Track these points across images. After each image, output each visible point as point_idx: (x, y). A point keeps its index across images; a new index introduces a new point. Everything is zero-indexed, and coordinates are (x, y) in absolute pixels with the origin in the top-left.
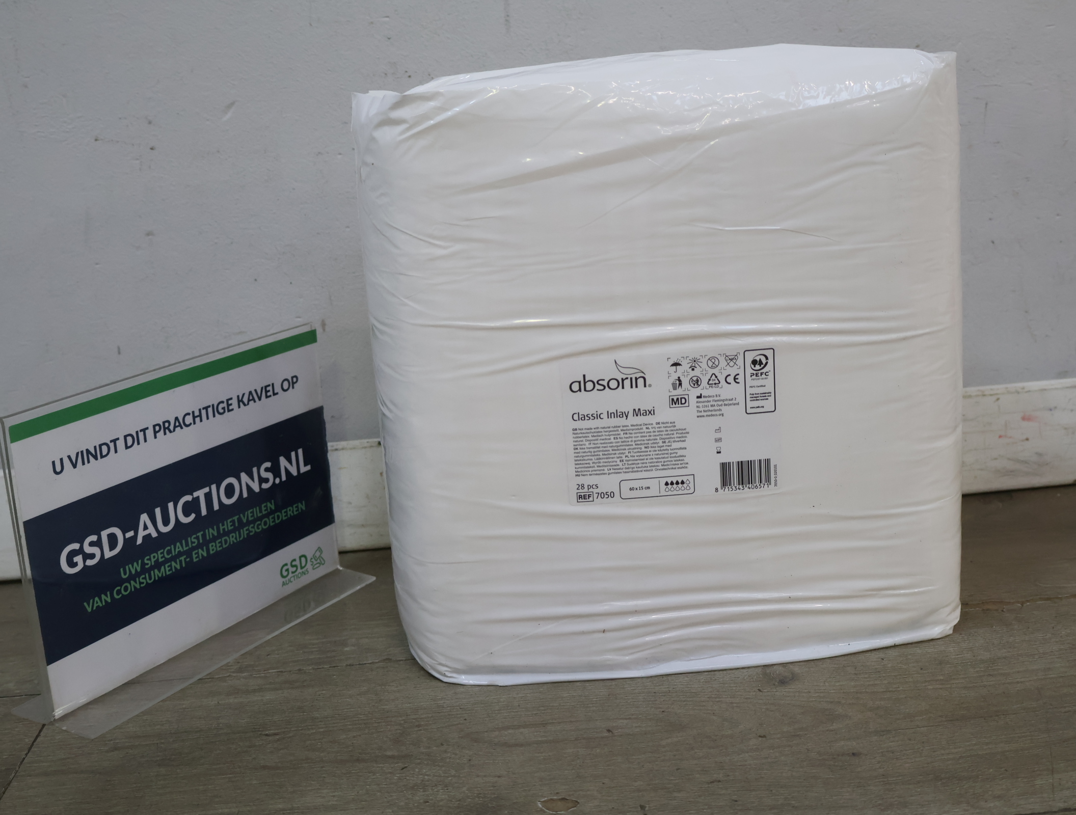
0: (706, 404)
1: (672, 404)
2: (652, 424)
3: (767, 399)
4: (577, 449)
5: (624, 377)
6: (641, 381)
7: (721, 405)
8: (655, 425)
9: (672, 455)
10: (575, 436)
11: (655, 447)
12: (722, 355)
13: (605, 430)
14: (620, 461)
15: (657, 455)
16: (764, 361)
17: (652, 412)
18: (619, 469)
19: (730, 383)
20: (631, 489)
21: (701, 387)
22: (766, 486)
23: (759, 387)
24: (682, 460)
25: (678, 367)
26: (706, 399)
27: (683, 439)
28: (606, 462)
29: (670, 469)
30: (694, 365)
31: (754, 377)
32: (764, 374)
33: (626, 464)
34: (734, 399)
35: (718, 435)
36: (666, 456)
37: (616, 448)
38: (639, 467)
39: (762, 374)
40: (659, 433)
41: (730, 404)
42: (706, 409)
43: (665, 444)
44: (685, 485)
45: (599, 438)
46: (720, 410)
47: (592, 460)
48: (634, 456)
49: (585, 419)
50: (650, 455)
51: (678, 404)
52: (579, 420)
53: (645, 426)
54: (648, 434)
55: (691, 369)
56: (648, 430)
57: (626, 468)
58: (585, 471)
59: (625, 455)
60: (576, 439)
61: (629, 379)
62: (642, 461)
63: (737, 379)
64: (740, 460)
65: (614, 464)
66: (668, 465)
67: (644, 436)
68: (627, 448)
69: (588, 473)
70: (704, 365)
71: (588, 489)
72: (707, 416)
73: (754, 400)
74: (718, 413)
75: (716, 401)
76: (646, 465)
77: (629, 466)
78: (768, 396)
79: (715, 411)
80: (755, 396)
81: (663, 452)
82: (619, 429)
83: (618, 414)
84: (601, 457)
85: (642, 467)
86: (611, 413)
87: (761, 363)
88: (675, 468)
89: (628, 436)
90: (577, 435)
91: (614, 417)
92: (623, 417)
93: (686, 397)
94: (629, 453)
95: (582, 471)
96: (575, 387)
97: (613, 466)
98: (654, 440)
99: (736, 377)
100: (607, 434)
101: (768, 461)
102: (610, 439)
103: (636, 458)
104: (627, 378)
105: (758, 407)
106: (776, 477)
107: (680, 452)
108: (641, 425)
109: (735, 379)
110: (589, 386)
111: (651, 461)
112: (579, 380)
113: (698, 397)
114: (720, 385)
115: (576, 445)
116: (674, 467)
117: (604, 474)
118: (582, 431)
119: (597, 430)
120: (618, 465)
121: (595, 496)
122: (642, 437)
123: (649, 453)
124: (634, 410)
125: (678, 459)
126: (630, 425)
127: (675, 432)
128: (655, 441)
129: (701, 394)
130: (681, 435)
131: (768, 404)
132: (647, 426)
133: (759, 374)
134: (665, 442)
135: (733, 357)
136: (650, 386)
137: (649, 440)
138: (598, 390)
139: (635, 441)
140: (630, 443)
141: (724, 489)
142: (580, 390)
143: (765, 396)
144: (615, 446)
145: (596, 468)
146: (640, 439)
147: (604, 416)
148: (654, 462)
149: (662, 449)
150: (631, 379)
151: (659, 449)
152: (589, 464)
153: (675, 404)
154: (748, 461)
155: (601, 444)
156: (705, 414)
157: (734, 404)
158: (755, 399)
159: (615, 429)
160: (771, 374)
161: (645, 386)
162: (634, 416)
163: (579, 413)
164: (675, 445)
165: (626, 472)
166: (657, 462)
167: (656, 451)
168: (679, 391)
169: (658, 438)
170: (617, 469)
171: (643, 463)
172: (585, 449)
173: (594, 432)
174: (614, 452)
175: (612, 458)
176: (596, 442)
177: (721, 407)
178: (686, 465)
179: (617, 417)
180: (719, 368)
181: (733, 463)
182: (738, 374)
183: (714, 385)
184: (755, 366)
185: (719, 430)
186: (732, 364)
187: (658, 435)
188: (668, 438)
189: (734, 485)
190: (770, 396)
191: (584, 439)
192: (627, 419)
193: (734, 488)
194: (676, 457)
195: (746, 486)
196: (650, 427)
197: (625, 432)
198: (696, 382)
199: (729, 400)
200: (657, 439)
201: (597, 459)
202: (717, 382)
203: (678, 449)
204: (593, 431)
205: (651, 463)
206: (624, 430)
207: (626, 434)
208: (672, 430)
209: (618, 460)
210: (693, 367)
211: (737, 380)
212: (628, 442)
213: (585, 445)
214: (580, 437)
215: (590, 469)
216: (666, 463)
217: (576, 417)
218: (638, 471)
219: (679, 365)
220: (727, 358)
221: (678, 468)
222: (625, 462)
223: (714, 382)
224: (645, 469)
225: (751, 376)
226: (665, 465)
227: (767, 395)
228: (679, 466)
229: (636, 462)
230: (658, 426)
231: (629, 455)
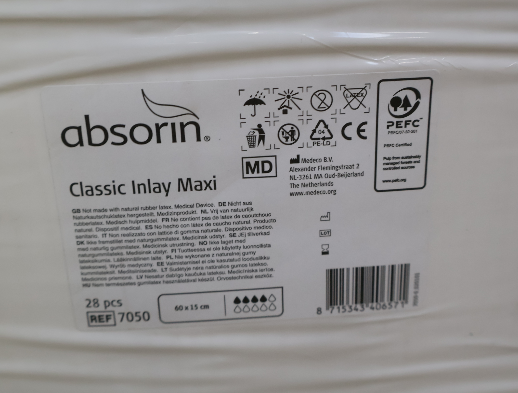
0: (306, 173)
1: (248, 173)
2: (212, 205)
3: (413, 167)
4: (82, 243)
5: (161, 121)
6: (190, 130)
7: (333, 176)
8: (216, 207)
9: (246, 257)
10: (77, 221)
11: (218, 243)
12: (339, 87)
13: (130, 213)
14: (158, 264)
15: (221, 255)
16: (413, 101)
17: (212, 185)
18: (157, 277)
19: (350, 139)
20: (177, 308)
21: (298, 143)
22: (400, 305)
23: (400, 145)
24: (263, 264)
25: (258, 106)
26: (306, 165)
27: (266, 231)
28: (133, 266)
29: (242, 278)
30: (286, 104)
31: (393, 128)
32: (411, 123)
33: (168, 270)
34: (356, 166)
35: (325, 226)
36: (236, 257)
37: (149, 243)
38: (190, 275)
39: (407, 123)
40: (223, 221)
41: (349, 175)
42: (306, 181)
43: (234, 239)
44: (267, 303)
45: (120, 226)
46: (331, 184)
47: (109, 261)
48: (181, 257)
49: (92, 194)
50: (208, 256)
51: (258, 172)
52: (83, 195)
53: (200, 209)
54: (205, 222)
55: (281, 110)
56: (205, 215)
57: (168, 276)
58: (98, 279)
59: (165, 255)
60: (79, 228)
61: (169, 126)
62: (195, 266)
63: (364, 131)
64: (360, 265)
65: (148, 268)
66: (239, 272)
67: (199, 225)
68: (169, 243)
69: (104, 282)
70: (305, 105)
71: (106, 307)
72: (307, 193)
73: (390, 169)
74: (326, 188)
75: (323, 168)
76: (202, 271)
77: (174, 273)
78: (415, 162)
79: (323, 185)
80: (392, 161)
81: (231, 251)
82: (155, 212)
83: (152, 187)
84: (125, 256)
85: (195, 274)
86: (139, 185)
87: (406, 103)
88: (251, 277)
89: (170, 223)
90: (81, 221)
91: (145, 192)
92: (160, 191)
93: (272, 160)
94: (172, 251)
95: (92, 279)
96: (73, 137)
97: (145, 271)
98: (216, 231)
99: (362, 128)
100: (134, 219)
101: (406, 268)
102: (138, 228)
103: (185, 260)
104: (165, 124)
105: (397, 180)
106: (416, 293)
107: (260, 252)
108: (192, 206)
109: (359, 131)
110: (98, 136)
111: (211, 264)
112: (78, 125)
113: (292, 161)
114: (332, 141)
115: (81, 237)
116: (249, 274)
117: (131, 284)
118: (90, 214)
119: (116, 213)
120: (155, 271)
121: (119, 317)
122: (194, 225)
123: (206, 252)
124: (180, 180)
125: (256, 262)
126: (173, 206)
127: (252, 219)
128: (217, 234)
129: (298, 156)
130: (262, 225)
131: (415, 176)
132: (203, 208)
133: (403, 124)
134: (234, 235)
135: (358, 91)
136: (207, 139)
137: (206, 231)
138: (113, 143)
139: (183, 233)
140: (174, 236)
141: (330, 309)
142: (81, 143)
143: (410, 162)
144: (148, 240)
145: (117, 275)
146: (191, 228)
147: (128, 189)
148: (216, 267)
149: (229, 245)
150: (173, 125)
151: (224, 245)
152: (104, 267)
153: (253, 172)
154: (373, 268)
155: (124, 235)
156: (305, 190)
157: (356, 175)
158: (392, 166)
159: (148, 212)
160: (423, 124)
161: (199, 139)
162: (179, 190)
163: (81, 183)
164: (251, 241)
165: (168, 282)
166: (220, 267)
167: (219, 249)
168: (260, 150)
169: (222, 228)
170: (153, 277)
171: (197, 268)
172: (95, 243)
173: (111, 217)
174: (147, 250)
175: (144, 259)
176: (114, 232)
177: (332, 180)
178: (270, 273)
179: (150, 192)
180: (332, 110)
181: (348, 270)
182: (365, 123)
183: (321, 141)
184: (396, 110)
185: (327, 217)
186: (355, 104)
187: (222, 224)
188: (240, 229)
189: (348, 302)
190: (418, 162)
191: (94, 227)
192: (167, 195)
193: (347, 308)
194: (252, 259)
195: (367, 306)
196: (208, 209)
197: (165, 217)
198: (291, 135)
199: (348, 167)
200: (220, 230)
201: (118, 260)
202: (327, 135)
203: (256, 247)
204: (108, 213)
205: (210, 268)
206: (163, 214)
207: (167, 220)
208: (247, 216)
209: (155, 262)
210: (285, 108)
211: (362, 134)
212: (171, 233)
213: (95, 236)
214: (87, 224)
215: (108, 276)
216: (235, 269)
217: (77, 189)
218: (188, 281)
219: (261, 102)
220: (346, 92)
221: (256, 277)
222: (166, 266)
223: (322, 136)
224: (200, 277)
225: (388, 127)
226: (234, 272)
227: (413, 160)
228: (259, 273)
229: (185, 266)
230: (223, 208)
231: (173, 256)
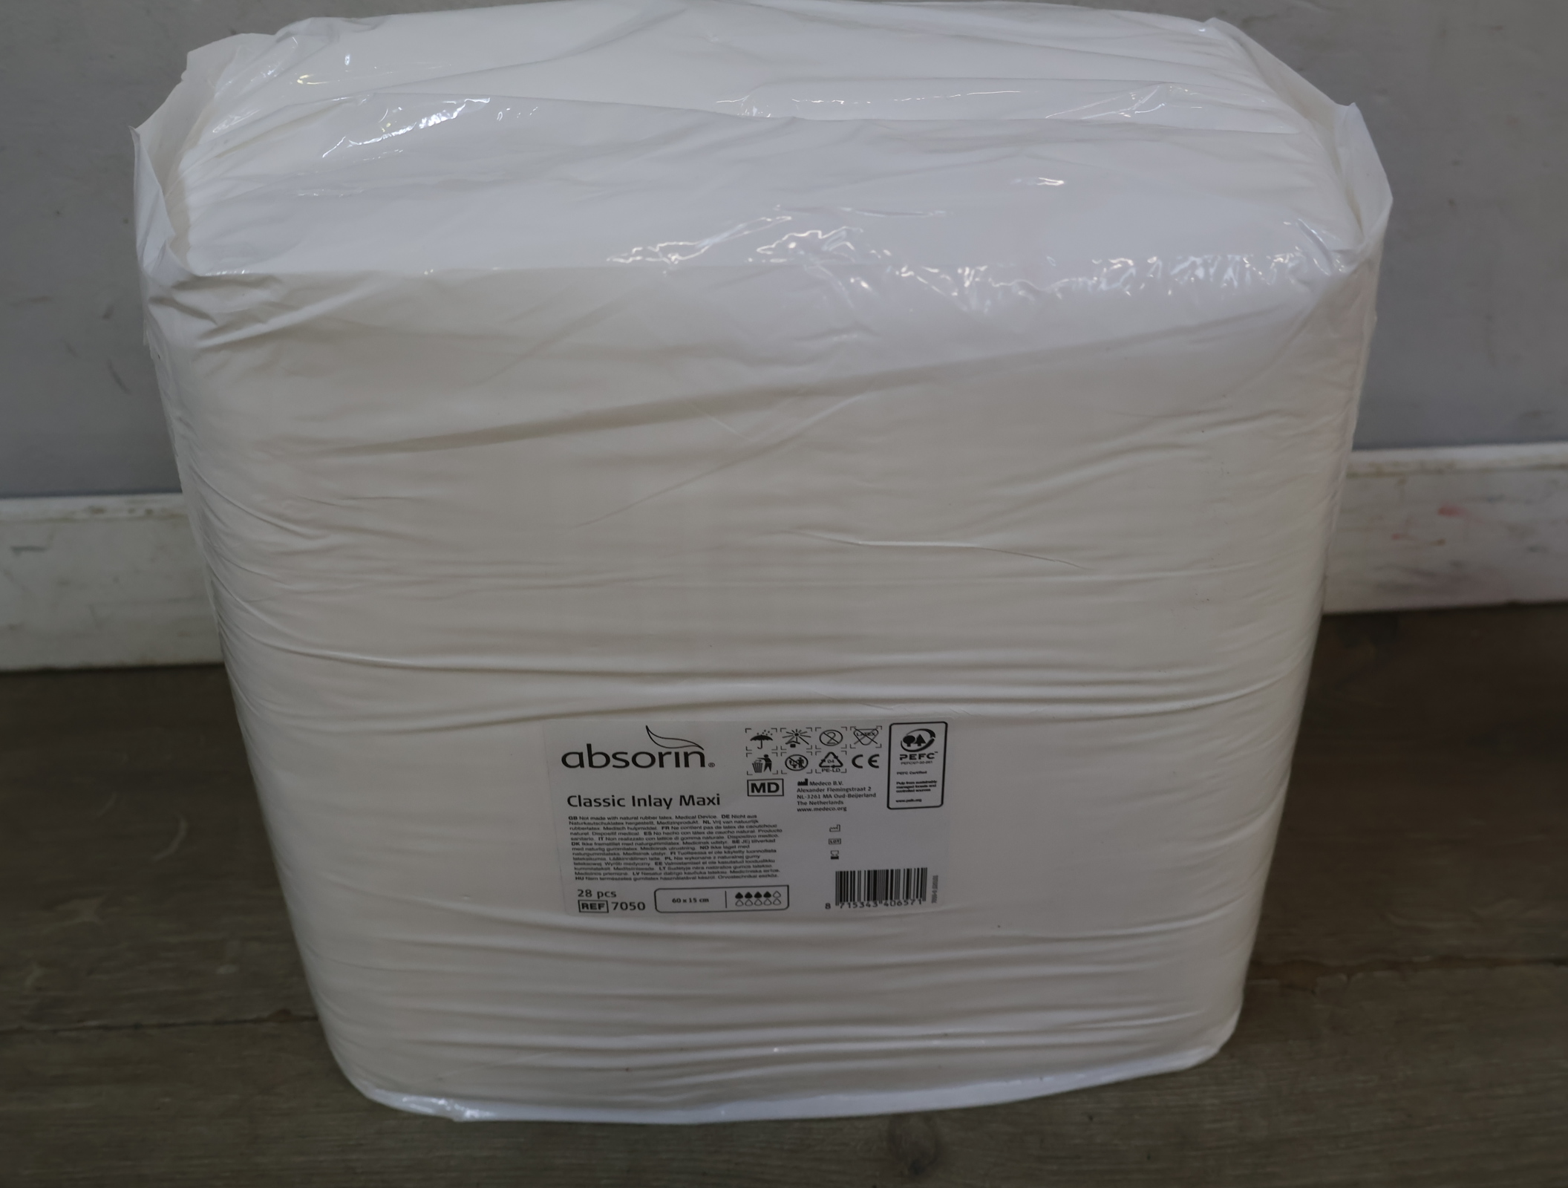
0: (814, 793)
1: (753, 791)
2: (715, 817)
3: (929, 790)
4: (577, 844)
5: (664, 751)
6: (695, 760)
7: (844, 796)
8: (719, 818)
9: (749, 859)
10: (574, 826)
11: (720, 848)
12: (849, 729)
13: (628, 821)
14: (656, 864)
15: (723, 858)
16: (927, 737)
17: (715, 801)
18: (654, 874)
19: (861, 767)
20: (674, 901)
21: (808, 769)
22: (917, 902)
23: (914, 773)
24: (767, 866)
25: (765, 742)
26: (815, 787)
27: (772, 839)
28: (630, 864)
29: (745, 877)
30: (795, 740)
31: (908, 760)
32: (925, 756)
33: (666, 869)
34: (867, 789)
35: (835, 835)
36: (739, 860)
37: (648, 846)
38: (689, 873)
39: (920, 756)
40: (727, 830)
41: (860, 796)
42: (815, 800)
43: (737, 845)
44: (772, 899)
45: (618, 832)
46: (841, 802)
47: (605, 859)
48: (681, 859)
49: (591, 805)
50: (710, 858)
51: (764, 791)
52: (580, 805)
53: (702, 819)
54: (707, 831)
55: (789, 745)
56: (707, 825)
57: (666, 874)
58: (592, 874)
59: (664, 856)
60: (574, 831)
61: (673, 755)
62: (696, 866)
63: (876, 761)
64: (872, 868)
65: (647, 866)
66: (741, 872)
67: (700, 833)
68: (667, 847)
69: (598, 877)
70: (814, 740)
71: (599, 897)
72: (816, 809)
73: (904, 791)
74: (836, 806)
75: (833, 790)
76: (703, 871)
77: (673, 871)
78: (930, 786)
79: (832, 803)
80: (906, 785)
81: (734, 854)
82: (655, 821)
83: (653, 801)
84: (622, 856)
85: (695, 873)
86: (639, 800)
87: (920, 740)
88: (755, 877)
89: (670, 831)
90: (577, 826)
91: (645, 805)
92: (661, 805)
93: (780, 783)
94: (671, 853)
95: (586, 874)
96: (573, 760)
97: (642, 869)
98: (718, 838)
99: (874, 759)
100: (632, 826)
101: (923, 873)
102: (637, 834)
103: (684, 861)
104: (670, 753)
105: (912, 800)
106: (935, 892)
107: (764, 856)
108: (694, 817)
109: (870, 762)
110: (599, 760)
111: (712, 865)
112: (579, 751)
113: (800, 784)
114: (842, 769)
115: (576, 839)
116: (752, 874)
117: (627, 879)
118: (587, 821)
119: (613, 821)
120: (653, 869)
121: (611, 906)
122: (695, 833)
123: (708, 855)
124: (682, 797)
125: (760, 864)
126: (673, 817)
127: (756, 830)
128: (719, 840)
129: (806, 780)
130: (767, 834)
131: (932, 797)
132: (706, 819)
133: (917, 757)
134: (738, 842)
135: (869, 731)
136: (712, 765)
137: (708, 838)
138: (614, 766)
139: (683, 839)
140: (674, 841)
141: (840, 905)
142: (582, 764)
143: (925, 786)
144: (647, 844)
145: (612, 871)
146: (692, 835)
147: (628, 802)
148: (717, 868)
149: (732, 850)
150: (677, 754)
151: (727, 850)
152: (600, 864)
153: (758, 791)
154: (887, 871)
155: (622, 839)
156: (813, 807)
157: (867, 796)
158: (907, 789)
159: (648, 821)
160: (939, 758)
161: (703, 764)
162: (681, 804)
163: (579, 797)
164: (754, 847)
165: (665, 879)
166: (721, 868)
167: (721, 853)
168: (766, 775)
169: (725, 836)
170: (650, 874)
171: (697, 868)
172: (591, 844)
173: (609, 823)
174: (645, 851)
175: (642, 859)
176: (611, 837)
177: (842, 799)
178: (775, 873)
179: (650, 805)
180: (842, 745)
181: (859, 872)
182: (878, 755)
183: (831, 769)
184: (909, 745)
185: (838, 828)
186: (866, 740)
187: (725, 832)
188: (744, 837)
189: (859, 899)
190: (935, 786)
191: (590, 832)
192: (668, 808)
193: (859, 904)
194: (756, 861)
195: (881, 902)
196: (711, 820)
197: (665, 825)
198: (800, 763)
199: (859, 790)
200: (723, 838)
201: (614, 859)
202: (837, 763)
203: (761, 851)
204: (606, 821)
205: (711, 868)
206: (663, 823)
207: (667, 828)
208: (751, 827)
209: (652, 863)
210: (793, 743)
211: (873, 763)
212: (671, 839)
213: (592, 839)
214: (583, 829)
215: (602, 872)
216: (738, 870)
217: (575, 801)
218: (687, 878)
219: (768, 738)
220: (857, 732)
221: (760, 876)
222: (664, 865)
223: (831, 764)
224: (701, 876)
225: (901, 759)
226: (737, 872)
227: (928, 784)
228: (763, 873)
229: (684, 866)
230: (726, 820)
231: (672, 857)
